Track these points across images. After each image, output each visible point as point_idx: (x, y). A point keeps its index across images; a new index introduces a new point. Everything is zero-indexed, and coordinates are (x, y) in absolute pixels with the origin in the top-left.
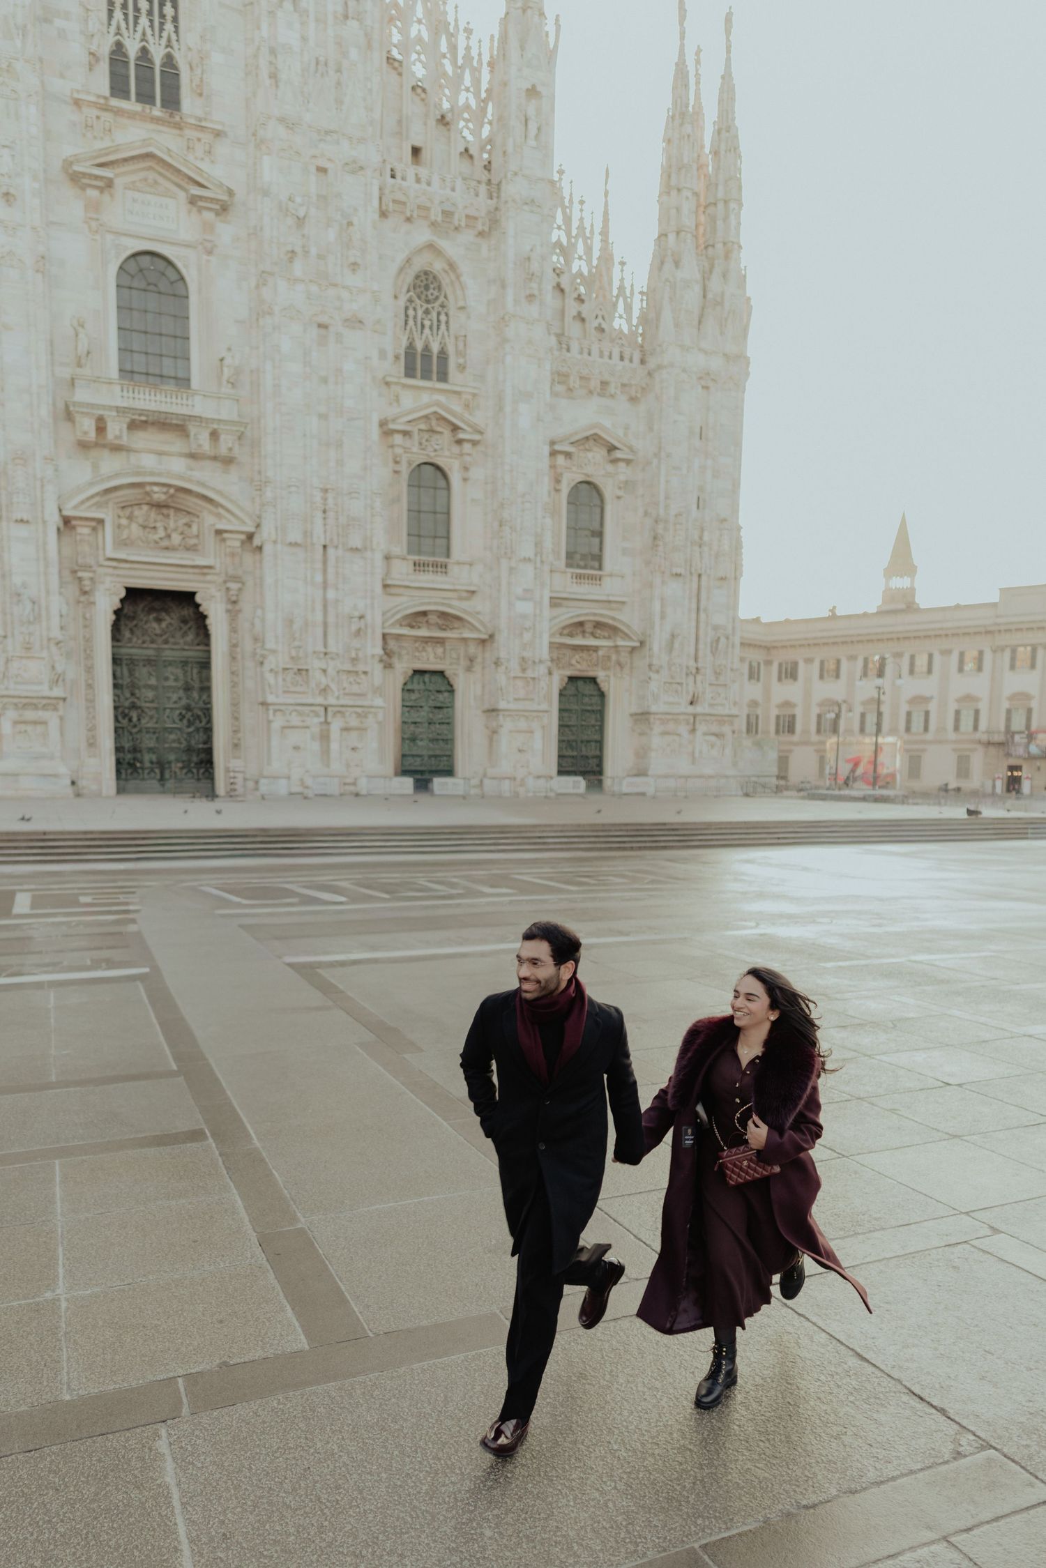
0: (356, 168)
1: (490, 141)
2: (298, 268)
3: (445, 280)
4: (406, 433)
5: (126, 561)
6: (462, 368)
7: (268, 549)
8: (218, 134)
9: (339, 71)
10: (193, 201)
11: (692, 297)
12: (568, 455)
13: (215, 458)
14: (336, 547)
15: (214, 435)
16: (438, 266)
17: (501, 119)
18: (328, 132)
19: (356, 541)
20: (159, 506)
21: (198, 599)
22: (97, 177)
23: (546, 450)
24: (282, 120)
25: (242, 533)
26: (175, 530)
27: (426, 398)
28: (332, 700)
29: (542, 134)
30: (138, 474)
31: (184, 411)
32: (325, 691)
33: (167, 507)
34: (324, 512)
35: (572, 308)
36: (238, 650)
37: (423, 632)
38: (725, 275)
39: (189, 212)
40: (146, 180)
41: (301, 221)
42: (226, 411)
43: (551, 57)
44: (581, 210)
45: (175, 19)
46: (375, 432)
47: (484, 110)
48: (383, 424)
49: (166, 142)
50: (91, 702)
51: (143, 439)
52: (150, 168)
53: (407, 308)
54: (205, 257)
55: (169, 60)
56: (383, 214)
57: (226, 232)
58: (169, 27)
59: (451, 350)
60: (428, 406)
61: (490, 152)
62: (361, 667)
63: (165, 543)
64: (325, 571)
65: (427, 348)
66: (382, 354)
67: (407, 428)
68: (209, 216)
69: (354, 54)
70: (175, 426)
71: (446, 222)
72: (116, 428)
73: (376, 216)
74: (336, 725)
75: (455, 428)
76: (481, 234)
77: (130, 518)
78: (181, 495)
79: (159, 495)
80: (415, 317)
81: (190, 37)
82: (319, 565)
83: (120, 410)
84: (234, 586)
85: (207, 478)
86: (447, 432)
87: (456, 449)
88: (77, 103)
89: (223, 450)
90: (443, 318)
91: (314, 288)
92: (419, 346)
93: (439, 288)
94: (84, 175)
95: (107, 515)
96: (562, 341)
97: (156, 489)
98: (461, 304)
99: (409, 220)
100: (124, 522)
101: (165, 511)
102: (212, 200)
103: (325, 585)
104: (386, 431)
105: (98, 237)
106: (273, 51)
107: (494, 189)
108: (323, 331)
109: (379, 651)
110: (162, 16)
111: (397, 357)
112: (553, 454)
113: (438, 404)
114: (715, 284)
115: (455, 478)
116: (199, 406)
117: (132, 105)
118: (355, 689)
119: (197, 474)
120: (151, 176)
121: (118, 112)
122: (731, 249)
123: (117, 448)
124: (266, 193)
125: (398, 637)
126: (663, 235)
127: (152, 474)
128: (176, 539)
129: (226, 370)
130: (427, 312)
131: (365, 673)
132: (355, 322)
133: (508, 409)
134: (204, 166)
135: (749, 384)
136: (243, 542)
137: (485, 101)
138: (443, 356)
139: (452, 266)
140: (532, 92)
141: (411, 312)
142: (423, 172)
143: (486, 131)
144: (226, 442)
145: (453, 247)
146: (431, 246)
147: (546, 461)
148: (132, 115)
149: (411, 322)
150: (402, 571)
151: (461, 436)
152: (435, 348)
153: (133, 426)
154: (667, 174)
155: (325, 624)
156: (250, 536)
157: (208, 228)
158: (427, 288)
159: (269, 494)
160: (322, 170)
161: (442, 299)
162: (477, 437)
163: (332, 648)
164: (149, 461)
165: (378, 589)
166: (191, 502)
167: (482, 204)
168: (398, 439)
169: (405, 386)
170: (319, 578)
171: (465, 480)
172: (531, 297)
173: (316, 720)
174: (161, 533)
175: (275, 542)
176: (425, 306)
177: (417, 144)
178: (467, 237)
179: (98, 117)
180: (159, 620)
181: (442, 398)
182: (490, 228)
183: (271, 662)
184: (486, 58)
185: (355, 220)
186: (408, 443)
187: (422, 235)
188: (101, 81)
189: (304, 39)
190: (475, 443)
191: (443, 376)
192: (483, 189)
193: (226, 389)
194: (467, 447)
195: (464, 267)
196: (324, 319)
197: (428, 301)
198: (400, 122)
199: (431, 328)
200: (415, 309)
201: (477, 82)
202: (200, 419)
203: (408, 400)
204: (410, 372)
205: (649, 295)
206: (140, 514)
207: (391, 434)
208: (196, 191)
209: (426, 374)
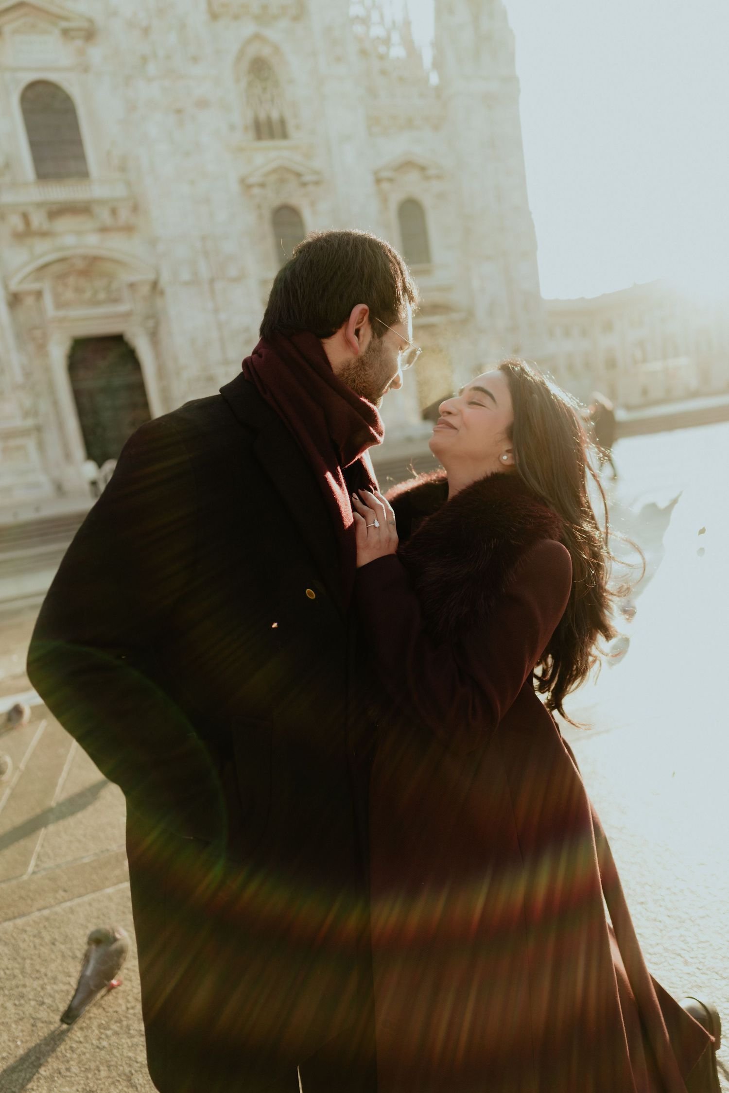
2: (152, 68)
3: (274, 63)
4: (262, 185)
5: (67, 318)
6: (298, 127)
7: (169, 291)
10: (66, 32)
11: (468, 36)
12: (391, 180)
13: (119, 229)
14: (220, 280)
15: (114, 212)
16: (266, 52)
19: (233, 272)
20: (82, 273)
21: (127, 339)
23: (372, 179)
25: (148, 282)
26: (100, 289)
27: (271, 155)
30: (61, 251)
31: (88, 196)
33: (91, 272)
34: (206, 254)
36: (164, 370)
39: (64, 42)
40: (26, 24)
41: (146, 31)
42: (119, 191)
46: (235, 188)
48: (242, 181)
51: (63, 224)
52: (26, 14)
53: (247, 90)
54: (83, 77)
56: (214, 16)
57: (96, 53)
59: (287, 115)
60: (275, 161)
63: (94, 299)
64: (214, 299)
65: (269, 118)
66: (232, 127)
67: (262, 180)
68: (79, 43)
70: (83, 210)
71: (266, 13)
72: (38, 220)
73: (208, 18)
75: (298, 175)
76: (294, 19)
77: (64, 286)
78: (97, 262)
79: (80, 264)
80: (255, 95)
82: (209, 297)
83: (39, 205)
84: (151, 324)
85: (118, 246)
86: (293, 179)
87: (303, 191)
89: (123, 221)
90: (277, 92)
91: (167, 82)
92: (263, 117)
93: (270, 68)
95: (46, 287)
97: (76, 261)
98: (289, 77)
99: (236, 18)
100: (60, 289)
101: (88, 276)
102: (78, 30)
103: (216, 311)
104: (246, 185)
108: (179, 115)
111: (247, 128)
112: (378, 181)
113: (282, 158)
115: (307, 215)
116: (98, 191)
119: (110, 245)
120: (29, 20)
123: (44, 234)
124: (116, 14)
127: (72, 249)
128: (103, 295)
130: (264, 90)
132: (203, 104)
133: (335, 152)
134: (69, 4)
136: (150, 291)
138: (283, 122)
139: (276, 49)
141: (251, 91)
144: (124, 215)
145: (273, 34)
146: (257, 37)
147: (373, 188)
149: (253, 98)
151: (304, 180)
152: (275, 115)
153: (52, 215)
155: (222, 340)
156: (155, 284)
157: (82, 53)
158: (261, 70)
159: (161, 248)
161: (273, 76)
162: (317, 178)
163: (230, 356)
164: (70, 240)
166: (107, 267)
168: (256, 191)
169: (254, 148)
170: (210, 306)
171: (314, 213)
174: (90, 293)
175: (172, 285)
176: (262, 85)
178: (285, 23)
180: (103, 359)
181: (285, 153)
182: (300, 11)
185: (188, 23)
186: (264, 192)
187: (249, 28)
190: (317, 183)
191: (284, 135)
193: (118, 175)
194: (311, 188)
195: (286, 49)
196: (179, 106)
197: (263, 81)
199: (269, 101)
200: (254, 89)
202: (101, 202)
203: (259, 159)
204: (259, 136)
205: (437, 45)
206: (71, 280)
207: (249, 187)
208: (64, 24)
209: (272, 136)
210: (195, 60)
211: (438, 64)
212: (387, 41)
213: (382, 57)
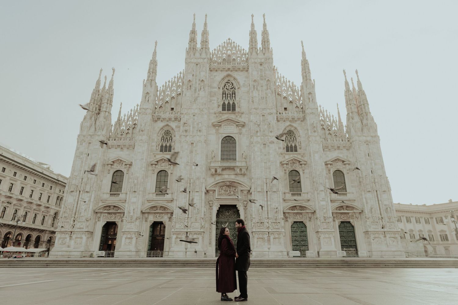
0: (271, 114)
1: (302, 104)
2: (259, 134)
3: (295, 131)
4: (287, 164)
5: (220, 199)
6: (300, 148)
7: (253, 193)
8: (242, 113)
9: (266, 98)
10: (237, 126)
11: (359, 125)
12: (331, 164)
13: (241, 174)
14: (270, 191)
15: (241, 170)
16: (292, 129)
17: (304, 99)
18: (264, 109)
19: (275, 190)
20: (228, 186)
21: (237, 206)
22: (218, 125)
23: (324, 164)
24: (254, 108)
25: (247, 190)
26: (232, 191)
27: (291, 156)
28: (270, 230)
29: (313, 100)
30: (223, 179)
31: (234, 165)
32: (268, 228)
33: (230, 186)
34: (266, 184)
35: (327, 132)
36: (247, 218)
37: (296, 211)
38: (367, 119)
39: (236, 128)
40: (228, 123)
41: (259, 125)
42: (244, 164)
43: (313, 86)
44: (326, 112)
45: (235, 97)
46: (278, 164)
47: (300, 99)
48: (281, 163)
49: (232, 116)
50: (210, 233)
51: (225, 172)
52: (228, 122)
53: (286, 138)
54: (239, 135)
55: (234, 103)
56: (278, 121)
57: (244, 130)
58: (234, 98)
59: (297, 145)
60: (292, 157)
61: (302, 106)
62: (278, 221)
63: (230, 194)
64: (267, 198)
65: (291, 145)
66: (280, 148)
67: (287, 163)
68: (240, 128)
69: (269, 95)
70: (232, 169)
71: (293, 120)
72: (219, 171)
73: (276, 121)
74: (272, 237)
75: (299, 162)
76: (302, 121)
77: (222, 189)
78: (233, 183)
79: (228, 184)
80: (288, 139)
81: (237, 99)
82: (265, 196)
83: (221, 167)
84: (245, 203)
85: (240, 179)
86: (298, 163)
87: (300, 166)
88: (215, 113)
89: (243, 172)
90: (295, 139)
91: (262, 137)
92: (289, 145)
93: (293, 133)
94: (215, 125)
95: (217, 189)
96: (326, 139)
97: (227, 182)
98: (299, 135)
99: (284, 121)
100: (221, 190)
101: (230, 187)
102: (241, 125)
103: (267, 201)
104: (282, 164)
105: (218, 135)
106: (252, 98)
107: (303, 112)
108: (265, 145)
109: (282, 217)
110: (232, 96)
111: (284, 148)
112: (326, 165)
113: (295, 157)
114: (365, 122)
115: (301, 173)
116: (238, 164)
117: (226, 112)
118: (277, 227)
119: (237, 178)
120: (229, 123)
121: (223, 113)
122: (367, 113)
123: (220, 175)
124: (252, 121)
125: (288, 213)
126: (348, 114)
127: (226, 179)
128: (232, 193)
129: (243, 156)
130: (291, 138)
131: (279, 223)
132: (272, 142)
133: (312, 156)
134: (240, 119)
135: (381, 142)
136: (247, 193)
137: (300, 97)
138: (296, 147)
139: (296, 128)
140: (310, 93)
141: (287, 139)
142: (287, 112)
143: (301, 102)
144: (243, 170)
145: (295, 125)
146: (290, 125)
147: (324, 166)
148: (225, 113)
149: (287, 141)
150: (289, 196)
151: (301, 163)
152: (293, 145)
153: (223, 170)
154: (347, 102)
155: (268, 211)
156: (249, 191)
157: (240, 130)
158: (290, 133)
159: (253, 181)
160: (263, 115)
161: (294, 135)
162: (305, 163)
163: (270, 217)
164: (226, 177)
165: (281, 201)
166: (236, 184)
167: (301, 115)
168: (285, 165)
169: (286, 154)
170: (266, 199)
171: (304, 173)
172: (315, 131)
173: (266, 236)
174: (229, 192)
175: (254, 191)
176: (290, 137)
177: (285, 107)
178: (299, 122)
179: (219, 115)
180: (228, 212)
181: (296, 156)
182: (304, 119)
183: (254, 221)
184: (299, 89)
185: (271, 123)
186: (288, 166)
187: (288, 123)
188: (221, 109)
189: (259, 94)
190: (305, 164)
191: (296, 151)
192: (301, 113)
193: (244, 160)
194: (303, 165)
195: (299, 128)
196: (265, 143)
197: (291, 136)
198: (281, 104)
199: (292, 141)
200: (288, 138)
201: (298, 94)
202: (237, 167)
203: (287, 157)
204: (287, 151)
205: (347, 126)
206: (224, 188)
207: (283, 164)
208: (237, 124)
209: (292, 151)
210: (271, 132)
211: (347, 132)
212: (332, 126)
213: (329, 130)
